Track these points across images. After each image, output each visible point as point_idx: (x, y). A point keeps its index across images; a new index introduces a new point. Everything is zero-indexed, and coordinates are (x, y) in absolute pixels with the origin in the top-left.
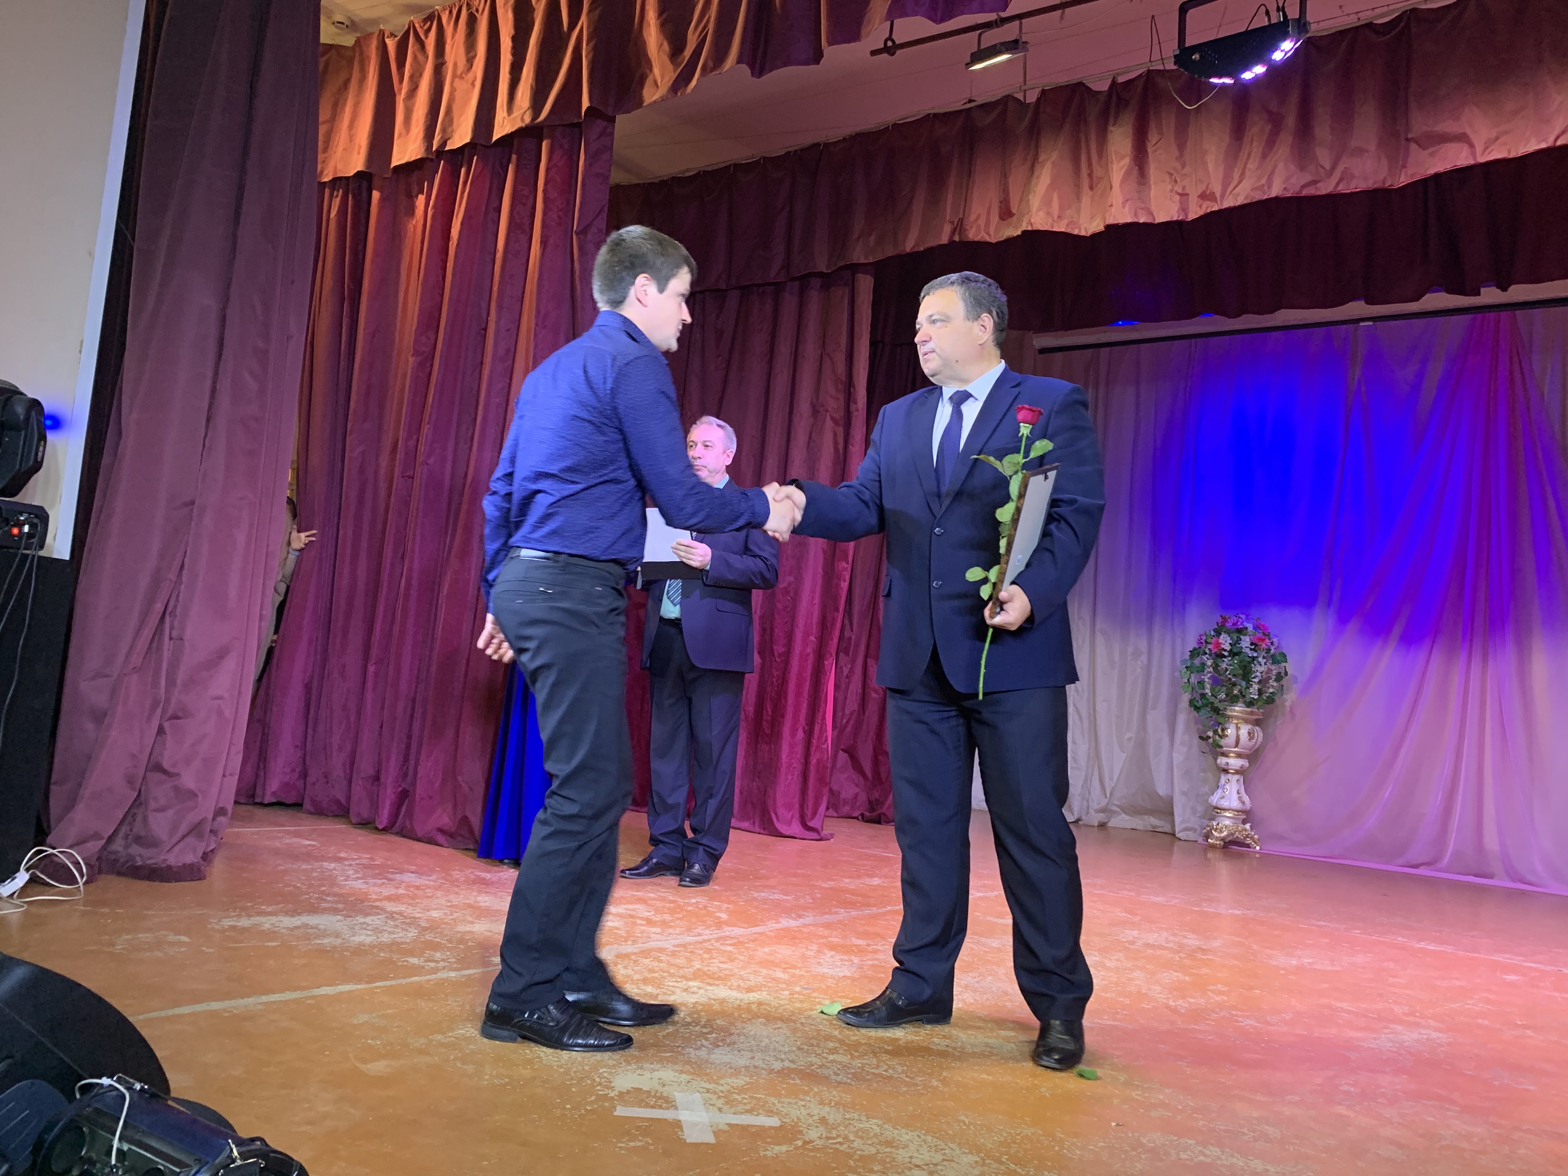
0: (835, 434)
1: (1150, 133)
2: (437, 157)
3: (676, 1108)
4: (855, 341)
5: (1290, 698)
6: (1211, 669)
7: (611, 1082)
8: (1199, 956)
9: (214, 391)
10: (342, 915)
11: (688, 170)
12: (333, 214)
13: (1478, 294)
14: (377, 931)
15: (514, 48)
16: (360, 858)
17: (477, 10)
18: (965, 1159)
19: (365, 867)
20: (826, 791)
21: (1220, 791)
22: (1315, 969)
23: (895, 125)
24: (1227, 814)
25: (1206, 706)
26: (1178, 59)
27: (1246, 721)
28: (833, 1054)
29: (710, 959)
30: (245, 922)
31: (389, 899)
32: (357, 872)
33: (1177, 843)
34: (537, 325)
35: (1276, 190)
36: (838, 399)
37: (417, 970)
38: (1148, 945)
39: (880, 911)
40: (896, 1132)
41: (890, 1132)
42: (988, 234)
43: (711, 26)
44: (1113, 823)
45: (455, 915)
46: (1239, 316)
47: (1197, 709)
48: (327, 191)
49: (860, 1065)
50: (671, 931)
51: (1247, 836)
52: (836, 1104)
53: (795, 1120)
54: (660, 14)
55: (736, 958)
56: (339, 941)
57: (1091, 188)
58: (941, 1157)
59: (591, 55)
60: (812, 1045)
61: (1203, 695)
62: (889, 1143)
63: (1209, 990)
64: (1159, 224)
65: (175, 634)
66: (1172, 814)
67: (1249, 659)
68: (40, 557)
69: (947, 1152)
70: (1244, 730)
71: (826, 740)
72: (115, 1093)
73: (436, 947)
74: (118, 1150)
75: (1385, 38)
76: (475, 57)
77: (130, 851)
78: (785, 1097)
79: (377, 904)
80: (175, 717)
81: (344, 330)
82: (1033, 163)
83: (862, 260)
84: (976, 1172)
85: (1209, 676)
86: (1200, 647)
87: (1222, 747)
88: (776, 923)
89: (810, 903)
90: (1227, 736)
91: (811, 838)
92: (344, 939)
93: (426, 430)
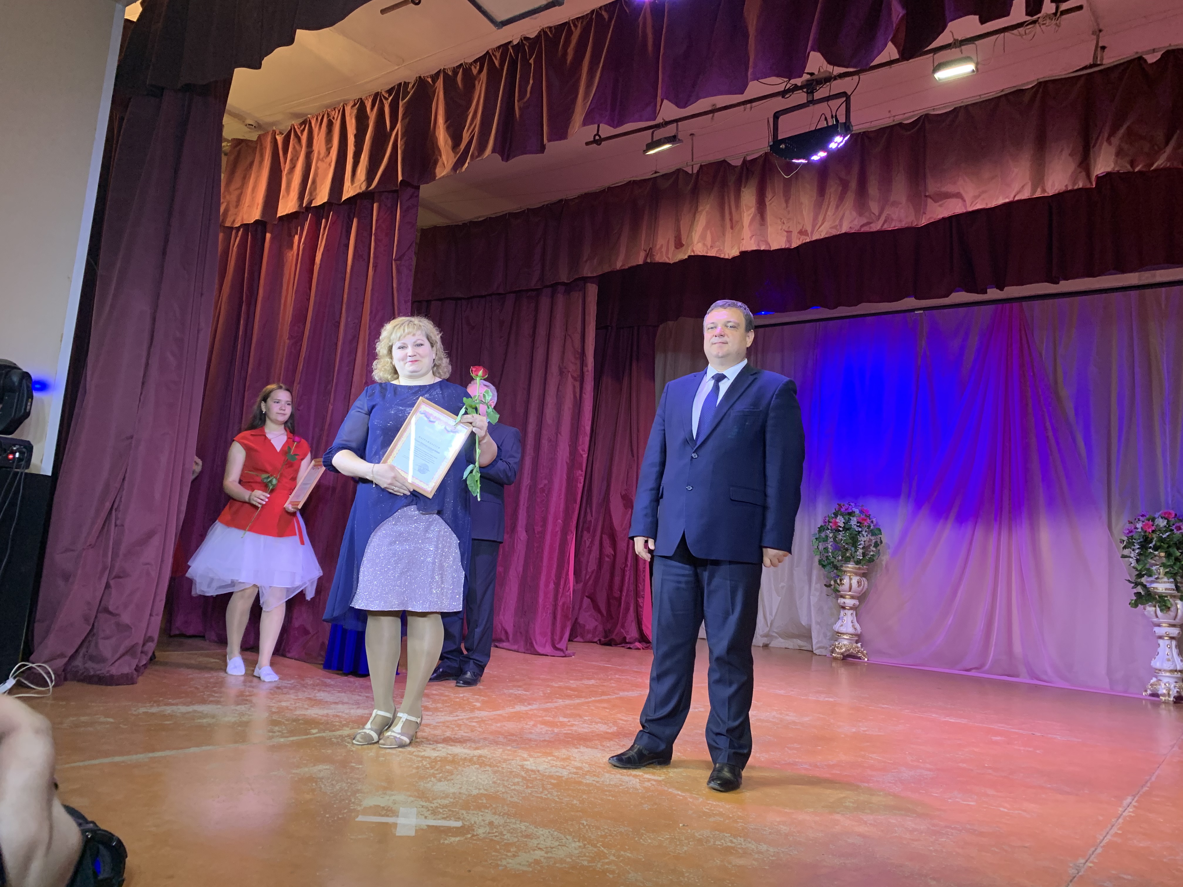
0: (574, 387)
1: (767, 193)
2: (306, 211)
3: (397, 817)
4: (586, 327)
5: (885, 558)
6: (832, 540)
7: (361, 802)
9: (147, 364)
10: (222, 705)
11: (479, 217)
13: (986, 293)
14: (241, 714)
15: (356, 142)
17: (334, 118)
18: (573, 845)
20: (570, 623)
21: (840, 621)
22: (866, 734)
23: (609, 188)
24: (845, 637)
25: (830, 564)
26: (774, 147)
27: (856, 574)
29: (458, 730)
30: (154, 710)
33: (814, 657)
34: (370, 320)
35: (844, 229)
36: (576, 364)
39: (587, 700)
40: (536, 829)
41: (532, 829)
42: (668, 258)
43: (477, 129)
44: (773, 644)
45: (297, 705)
46: (836, 307)
47: (824, 566)
48: (234, 231)
50: (439, 714)
51: (859, 652)
52: (504, 814)
53: (473, 823)
54: (446, 122)
56: (214, 720)
57: (732, 228)
58: (558, 844)
59: (403, 147)
60: (504, 780)
61: (827, 557)
62: (528, 836)
64: (773, 250)
65: (118, 522)
66: (811, 637)
67: (857, 533)
68: (26, 474)
69: (563, 840)
70: (855, 580)
71: (569, 589)
75: (909, 133)
76: (331, 147)
77: (87, 665)
78: (472, 810)
79: (248, 698)
80: (118, 577)
81: (242, 322)
82: (695, 212)
83: (589, 275)
84: (577, 852)
85: (830, 544)
86: (825, 525)
87: (841, 592)
88: (512, 708)
89: (541, 696)
90: (843, 584)
91: (559, 655)
92: (217, 719)
93: (297, 388)
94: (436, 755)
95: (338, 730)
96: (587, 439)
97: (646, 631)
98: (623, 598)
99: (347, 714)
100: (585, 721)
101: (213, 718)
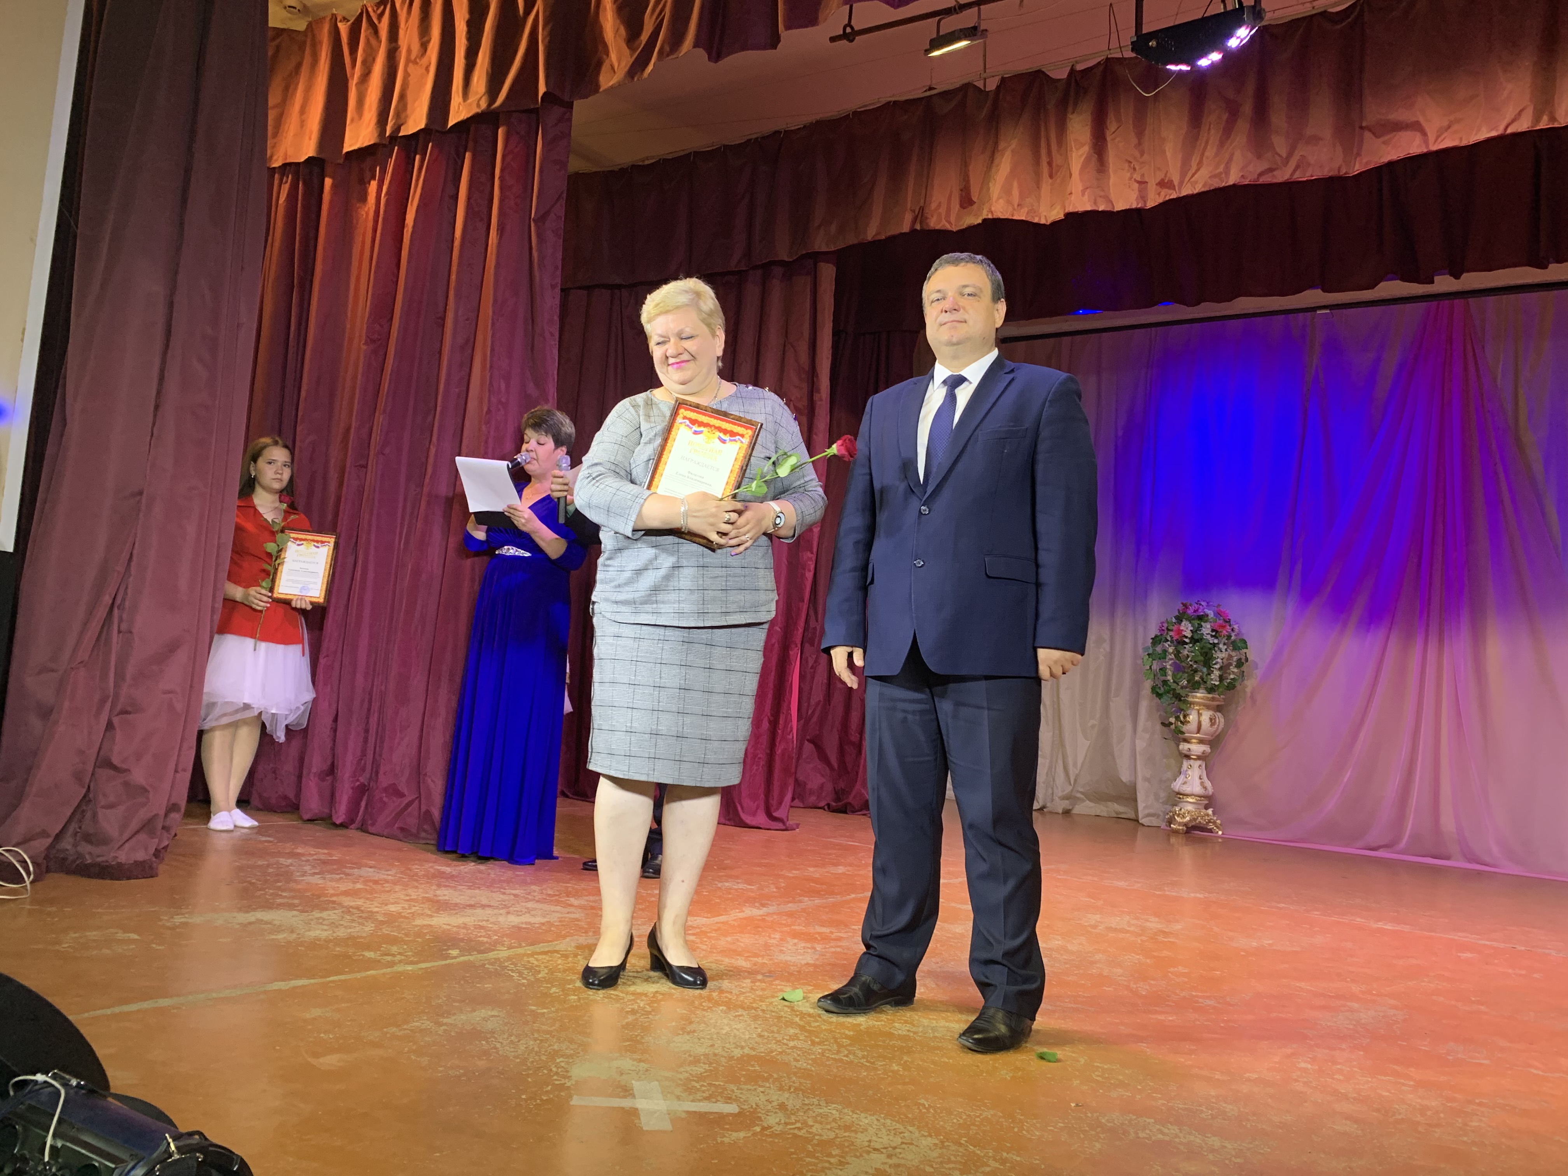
1: (1108, 122)
2: (390, 143)
3: (634, 1096)
4: (818, 331)
5: (1250, 684)
6: (1173, 656)
7: (567, 1072)
8: (1161, 938)
9: (161, 378)
10: (298, 910)
11: (647, 158)
12: (282, 200)
13: (1433, 282)
14: (334, 925)
15: (469, 32)
16: (318, 853)
18: (923, 1142)
19: (324, 862)
20: (791, 781)
21: (1182, 776)
22: (1275, 950)
23: (855, 113)
24: (1190, 800)
25: (1168, 692)
26: (1135, 47)
27: (1208, 707)
28: (793, 1040)
30: (197, 919)
31: (346, 893)
32: (314, 867)
33: (1140, 828)
34: (494, 312)
35: (1233, 178)
36: (801, 389)
37: (374, 964)
38: (1110, 929)
39: (844, 898)
40: (855, 1116)
41: (849, 1116)
42: (949, 223)
43: (667, 10)
44: (1077, 810)
45: (414, 909)
46: (1199, 304)
47: (1159, 696)
48: (277, 176)
49: (820, 1051)
51: (1209, 822)
52: (796, 1089)
53: (754, 1106)
56: (294, 936)
57: (1051, 176)
58: (900, 1140)
59: (547, 40)
60: (773, 1032)
61: (1165, 682)
62: (847, 1128)
63: (1169, 972)
64: (1118, 212)
65: (124, 627)
66: (1136, 800)
67: (1210, 646)
69: (906, 1135)
70: (1206, 716)
71: (791, 730)
72: (50, 1089)
73: (394, 941)
74: (52, 1147)
75: (1339, 27)
76: (429, 41)
77: (79, 849)
78: (745, 1084)
79: (334, 899)
80: (124, 712)
81: (293, 318)
82: (993, 153)
83: (824, 249)
84: (935, 1154)
85: (1170, 662)
86: (1161, 635)
87: (1184, 733)
88: (739, 912)
89: (774, 892)
90: (1189, 722)
91: (778, 828)
92: (299, 934)
93: (381, 420)
94: (656, 990)
95: (490, 950)
99: (494, 924)
101: (292, 932)
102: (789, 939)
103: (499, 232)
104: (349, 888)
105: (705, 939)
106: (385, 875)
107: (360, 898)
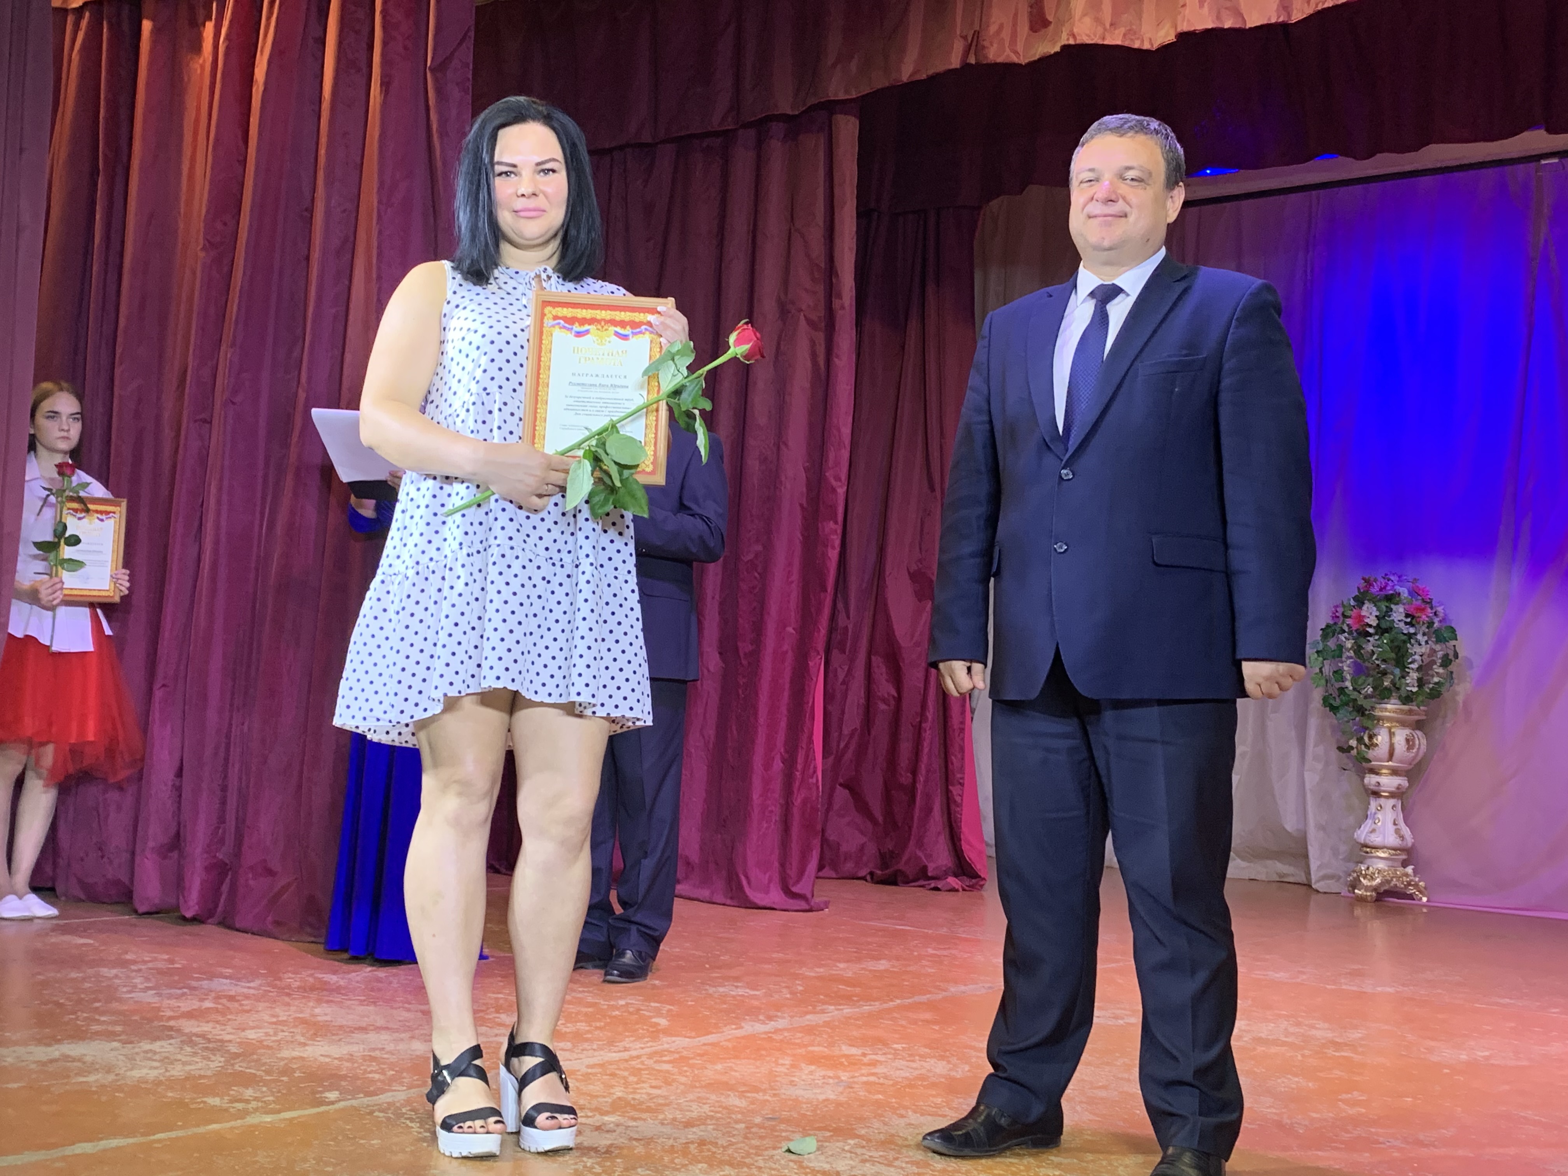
0: (813, 343)
4: (836, 210)
5: (1462, 689)
6: (1352, 653)
8: (1331, 1052)
10: (119, 1041)
14: (167, 1061)
16: (155, 960)
19: (160, 972)
20: (816, 842)
21: (1369, 822)
22: (1492, 1065)
24: (1381, 854)
25: (1347, 704)
27: (1403, 724)
29: (637, 1083)
31: (190, 1015)
32: (147, 979)
33: (1314, 897)
34: (380, 202)
36: (816, 293)
37: (218, 1114)
38: (1259, 1040)
39: (885, 1006)
42: (1016, 53)
45: (281, 1035)
46: (1371, 156)
47: (1334, 709)
48: (70, 19)
50: (586, 1045)
51: (1409, 884)
55: (674, 1080)
56: (111, 1077)
61: (1342, 690)
63: (1340, 1100)
64: (1250, 28)
66: (1306, 856)
67: (1404, 638)
70: (1401, 736)
71: (815, 772)
73: (248, 1080)
79: (172, 1023)
81: (98, 217)
83: (842, 96)
85: (1348, 662)
86: (1335, 624)
87: (1370, 761)
88: (736, 1029)
89: (787, 999)
90: (1377, 745)
91: (798, 908)
92: (117, 1075)
93: (229, 356)
94: (608, 1142)
95: (383, 1091)
96: (845, 454)
97: (969, 854)
98: (920, 787)
99: (391, 1053)
100: (896, 1054)
101: (109, 1071)
102: (803, 1065)
103: (384, 88)
104: (195, 1007)
105: (685, 1068)
106: (245, 987)
107: (208, 1022)
